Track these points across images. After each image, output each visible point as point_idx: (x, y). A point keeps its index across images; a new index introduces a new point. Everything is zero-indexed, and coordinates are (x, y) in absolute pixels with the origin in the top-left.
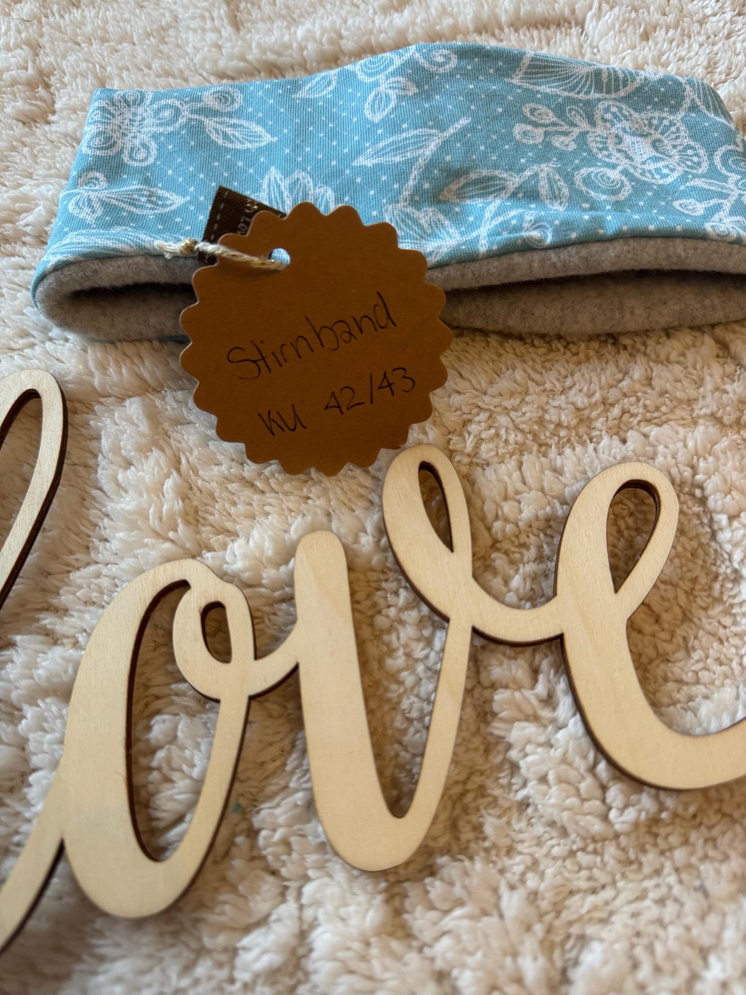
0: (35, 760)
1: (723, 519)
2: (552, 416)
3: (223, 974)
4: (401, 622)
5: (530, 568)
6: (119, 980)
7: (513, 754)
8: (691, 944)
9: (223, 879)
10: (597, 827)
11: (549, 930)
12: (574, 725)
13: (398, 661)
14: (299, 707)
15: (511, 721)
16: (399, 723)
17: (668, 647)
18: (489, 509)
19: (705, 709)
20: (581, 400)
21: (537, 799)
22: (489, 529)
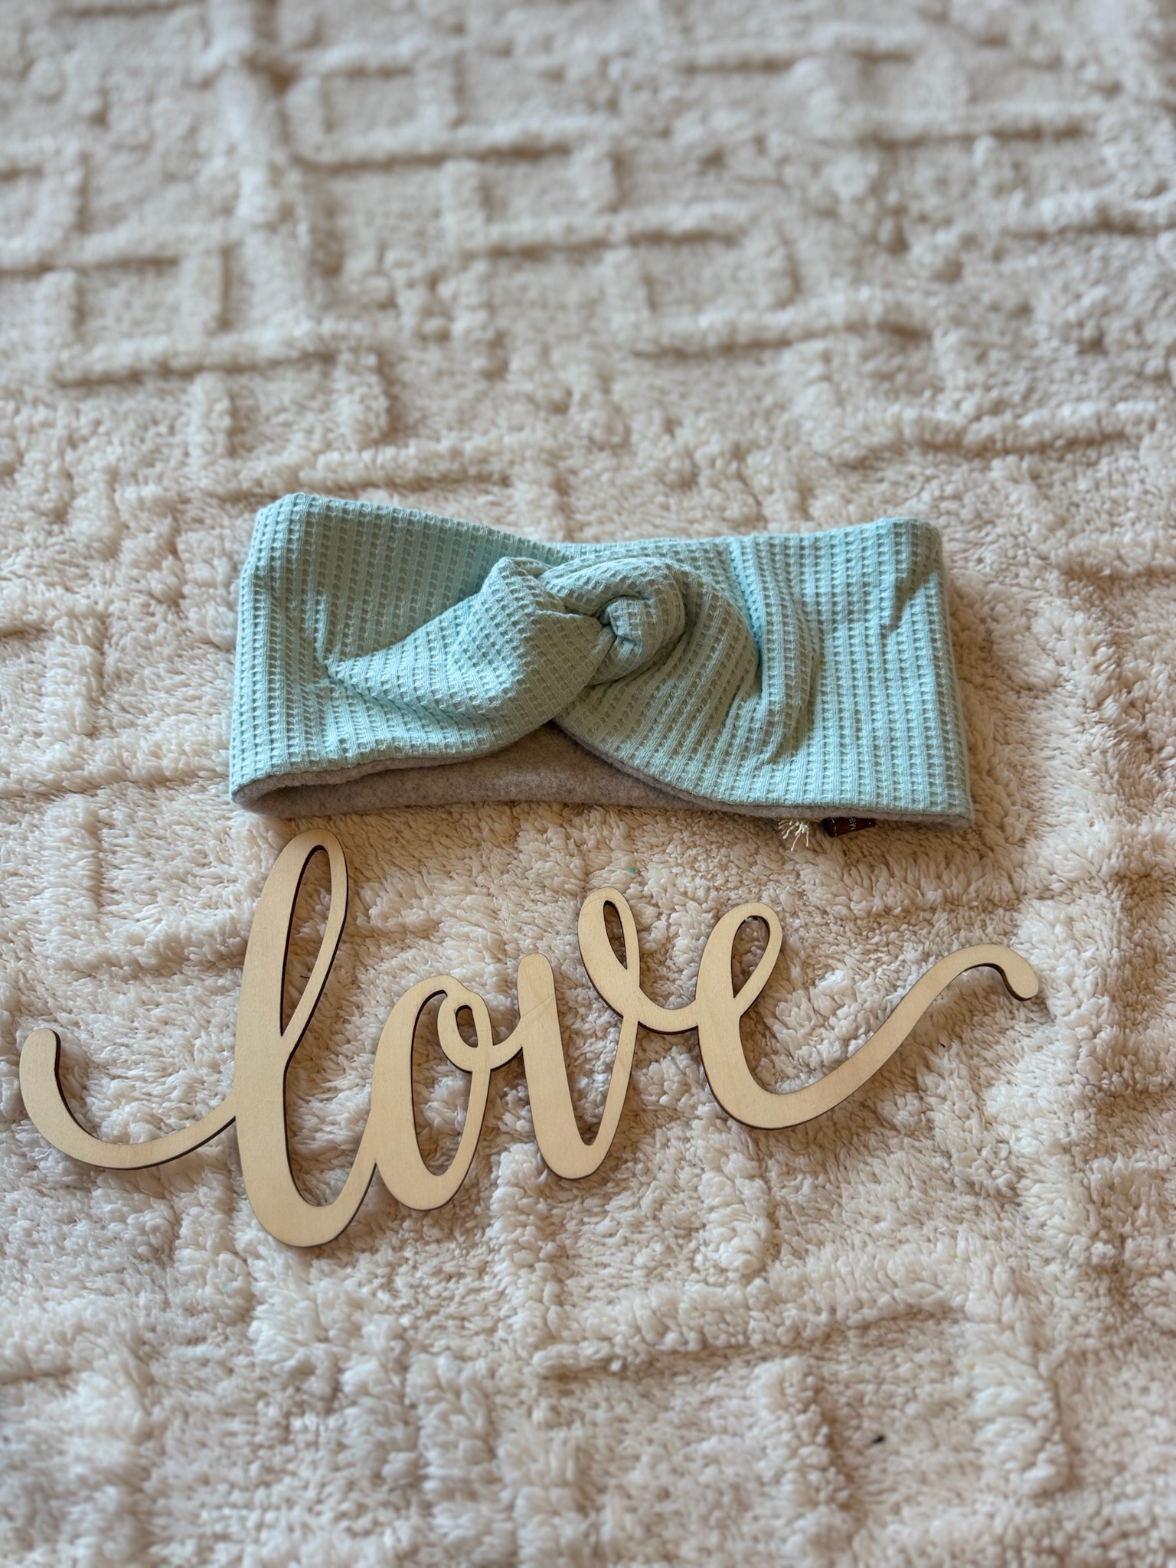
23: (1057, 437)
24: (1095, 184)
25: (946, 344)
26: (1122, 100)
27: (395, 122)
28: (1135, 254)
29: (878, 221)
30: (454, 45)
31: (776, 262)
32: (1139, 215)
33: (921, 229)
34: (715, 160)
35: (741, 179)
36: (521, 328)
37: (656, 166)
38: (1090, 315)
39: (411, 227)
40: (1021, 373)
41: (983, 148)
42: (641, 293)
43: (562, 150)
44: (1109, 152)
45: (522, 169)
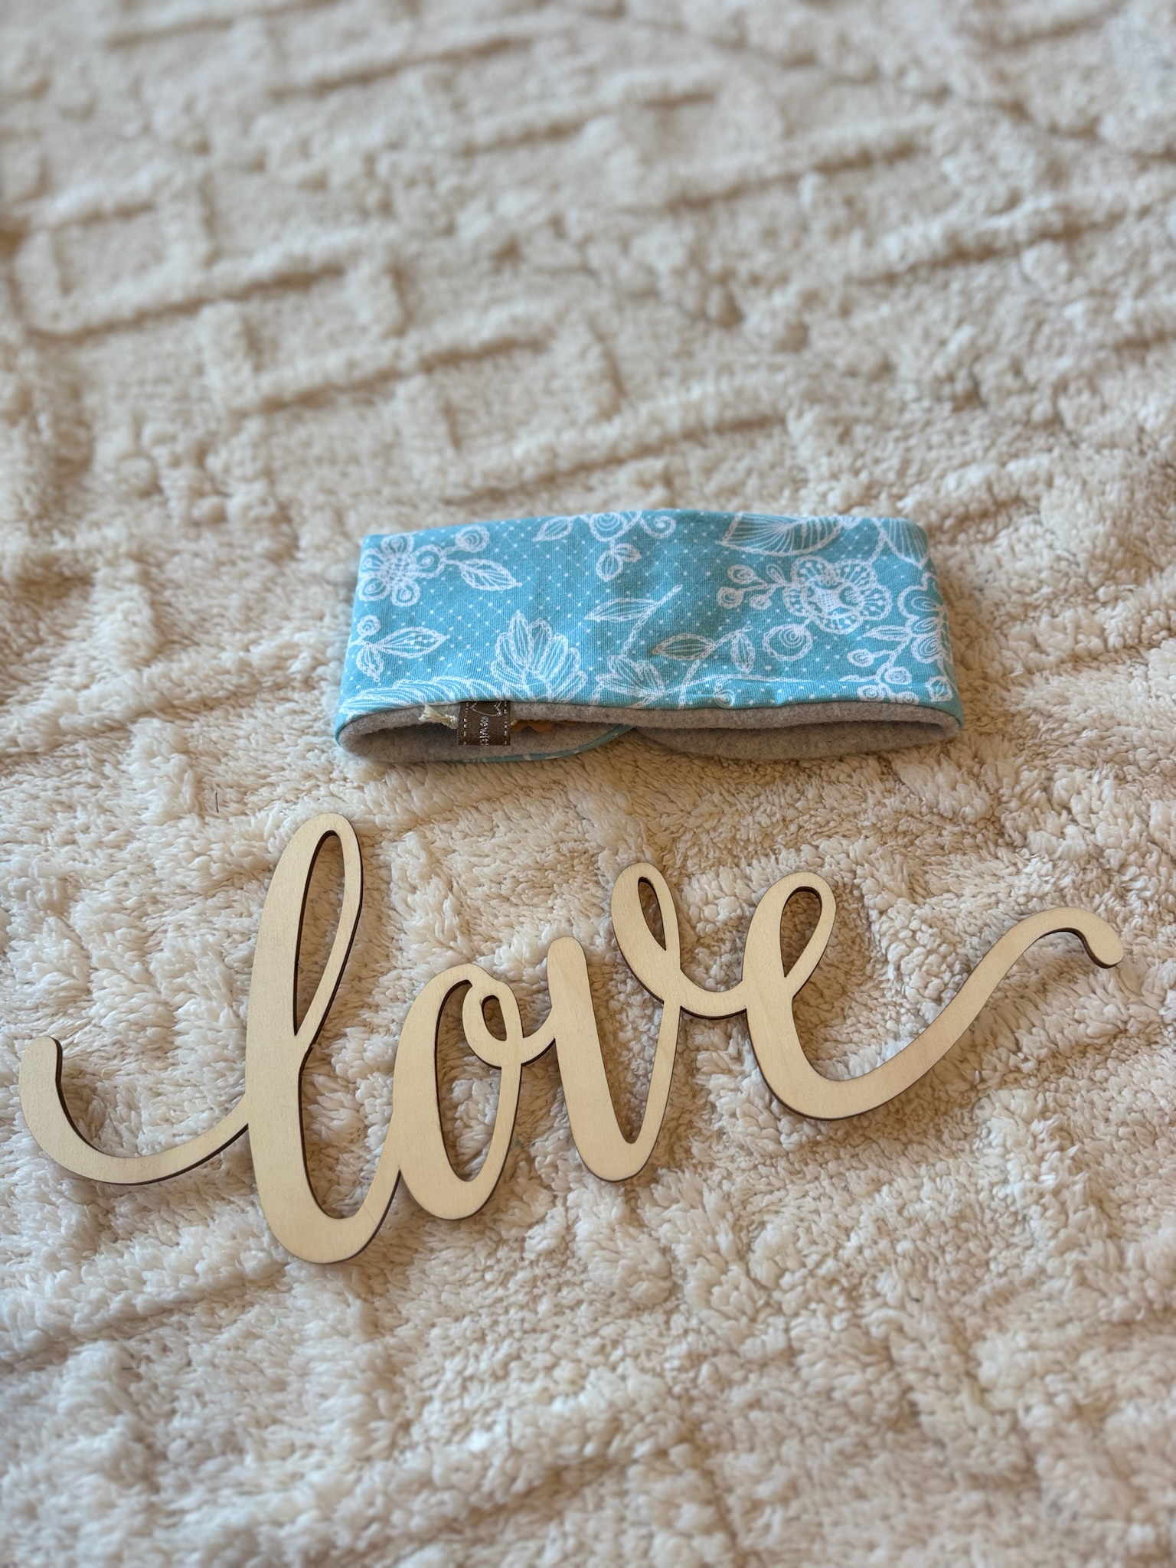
0: (371, 1118)
1: (874, 914)
2: (742, 835)
3: (516, 1255)
4: (630, 1005)
5: (726, 958)
6: (447, 1263)
7: (712, 1097)
8: (838, 1226)
9: (512, 1192)
10: (771, 1147)
11: (739, 1218)
12: (755, 1076)
13: (627, 1034)
14: (558, 1070)
15: (710, 1074)
16: (630, 1078)
17: (828, 1016)
18: (693, 912)
19: (853, 1061)
20: (765, 821)
21: (728, 1129)
22: (694, 928)
23: (945, 517)
24: (938, 210)
25: (802, 425)
26: (952, 105)
27: (142, 268)
28: (998, 283)
29: (704, 295)
30: (199, 166)
31: (594, 362)
32: (995, 234)
33: (753, 293)
34: (509, 254)
35: (540, 270)
36: (308, 493)
37: (444, 271)
38: (960, 365)
39: (169, 391)
40: (891, 446)
41: (809, 185)
42: (441, 429)
43: (333, 271)
44: (949, 166)
45: (292, 300)
